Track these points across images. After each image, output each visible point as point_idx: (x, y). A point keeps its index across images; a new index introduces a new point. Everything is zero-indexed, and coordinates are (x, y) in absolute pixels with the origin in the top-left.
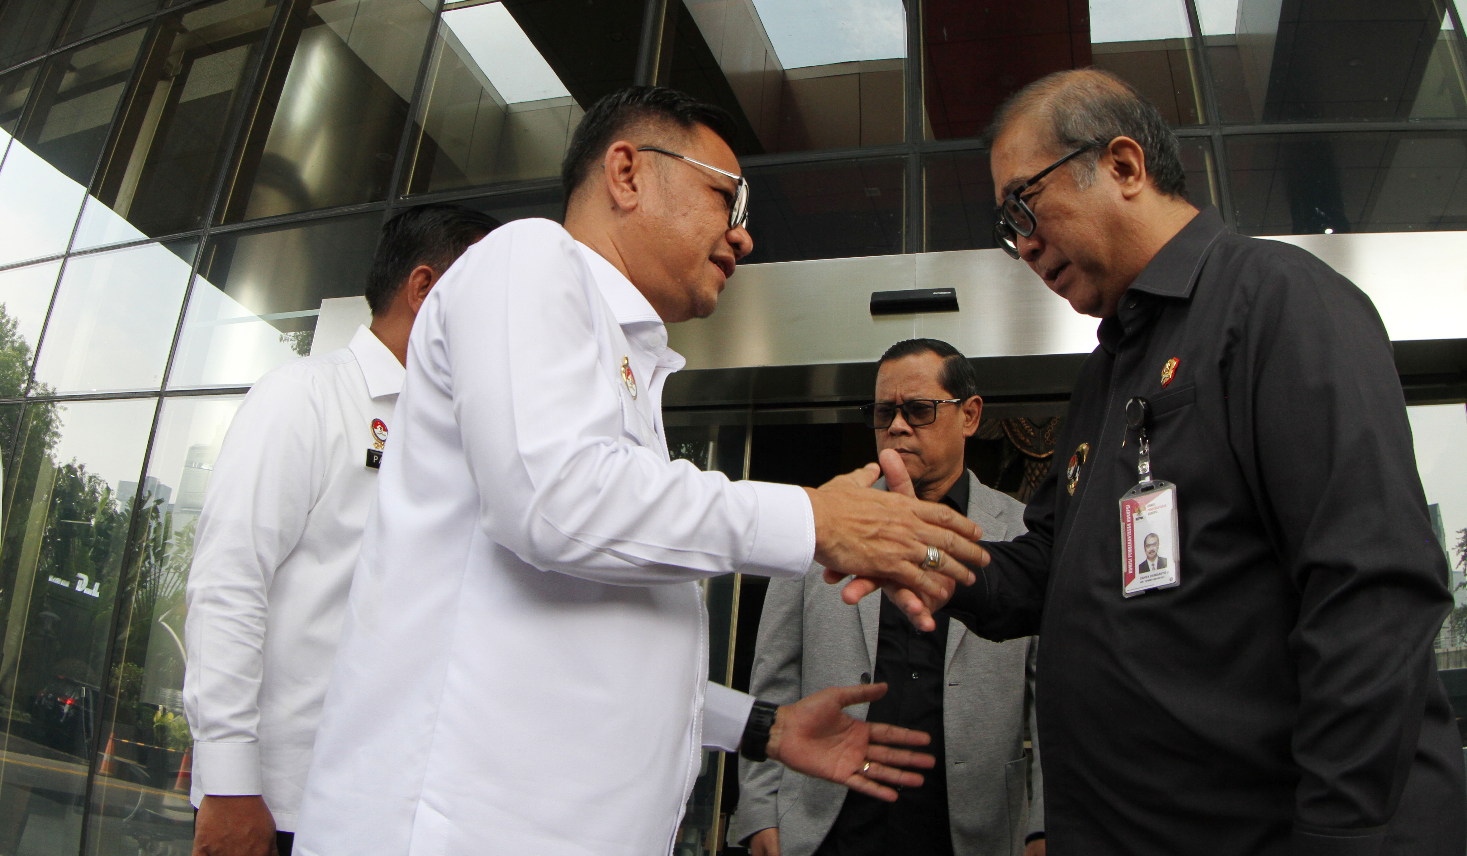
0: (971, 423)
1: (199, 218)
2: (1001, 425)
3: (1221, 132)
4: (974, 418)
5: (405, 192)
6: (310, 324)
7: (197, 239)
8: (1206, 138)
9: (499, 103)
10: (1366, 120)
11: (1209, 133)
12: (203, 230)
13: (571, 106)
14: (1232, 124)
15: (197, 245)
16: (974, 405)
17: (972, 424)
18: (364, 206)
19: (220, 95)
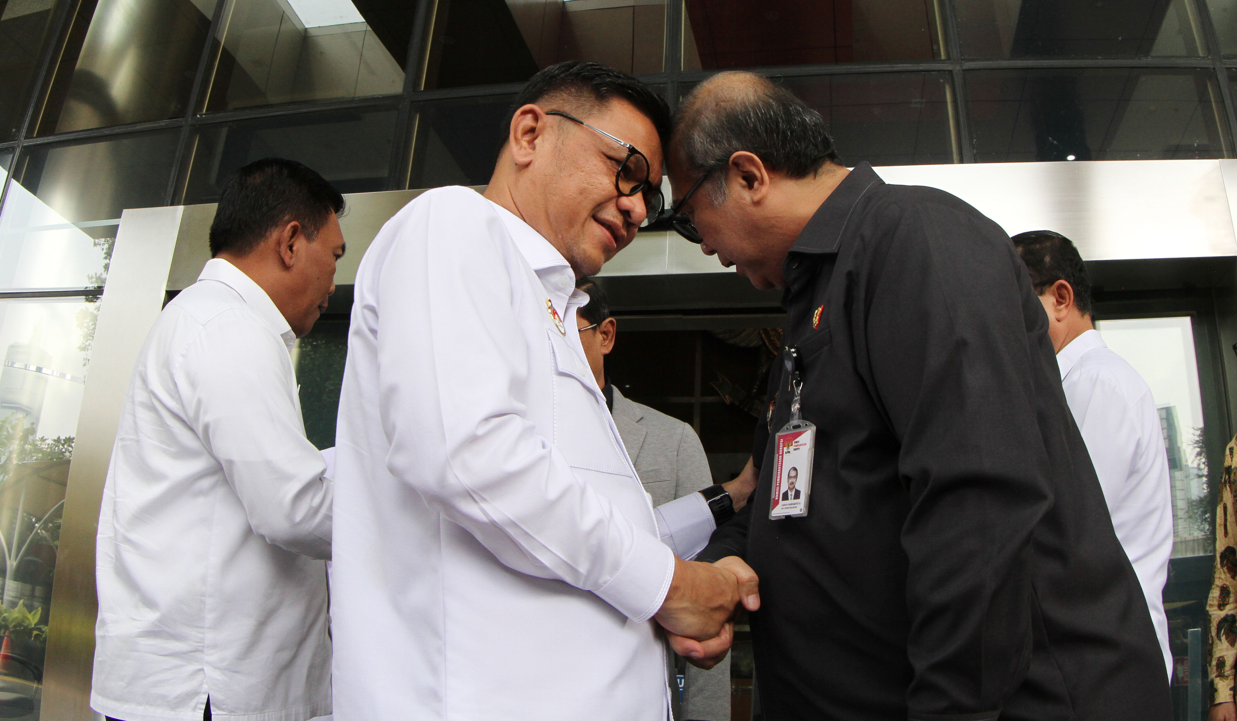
0: (607, 342)
1: (14, 130)
2: (759, 333)
3: (961, 66)
4: (610, 337)
5: (202, 110)
6: (112, 232)
7: (11, 150)
8: (947, 72)
9: (299, 27)
10: (1099, 57)
11: (950, 68)
12: (17, 142)
13: (366, 31)
14: (973, 60)
15: (11, 156)
16: (609, 326)
17: (609, 342)
18: (163, 123)
19: (39, 13)
